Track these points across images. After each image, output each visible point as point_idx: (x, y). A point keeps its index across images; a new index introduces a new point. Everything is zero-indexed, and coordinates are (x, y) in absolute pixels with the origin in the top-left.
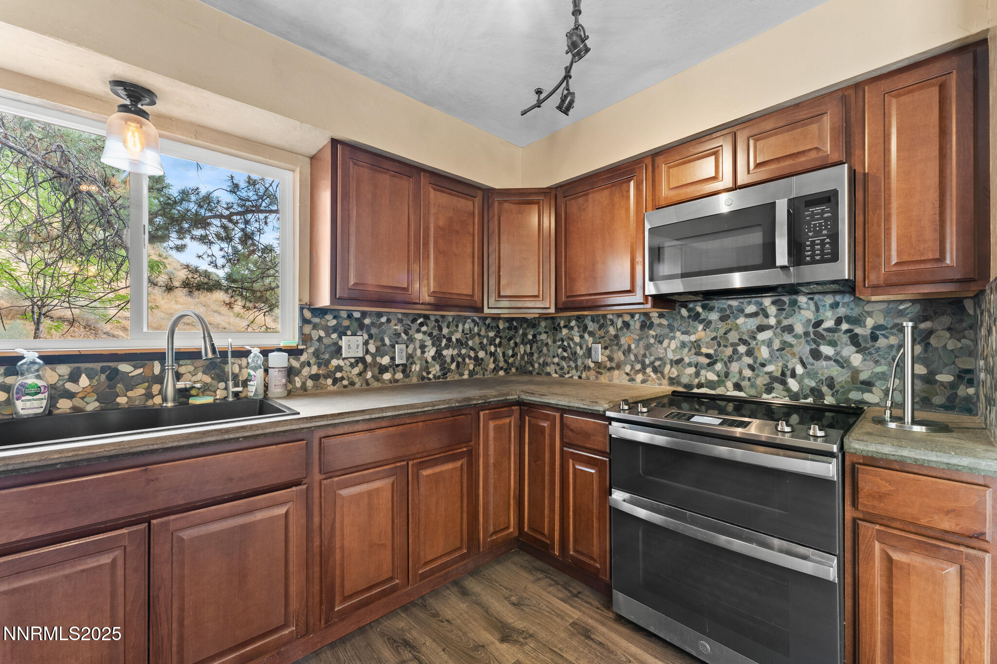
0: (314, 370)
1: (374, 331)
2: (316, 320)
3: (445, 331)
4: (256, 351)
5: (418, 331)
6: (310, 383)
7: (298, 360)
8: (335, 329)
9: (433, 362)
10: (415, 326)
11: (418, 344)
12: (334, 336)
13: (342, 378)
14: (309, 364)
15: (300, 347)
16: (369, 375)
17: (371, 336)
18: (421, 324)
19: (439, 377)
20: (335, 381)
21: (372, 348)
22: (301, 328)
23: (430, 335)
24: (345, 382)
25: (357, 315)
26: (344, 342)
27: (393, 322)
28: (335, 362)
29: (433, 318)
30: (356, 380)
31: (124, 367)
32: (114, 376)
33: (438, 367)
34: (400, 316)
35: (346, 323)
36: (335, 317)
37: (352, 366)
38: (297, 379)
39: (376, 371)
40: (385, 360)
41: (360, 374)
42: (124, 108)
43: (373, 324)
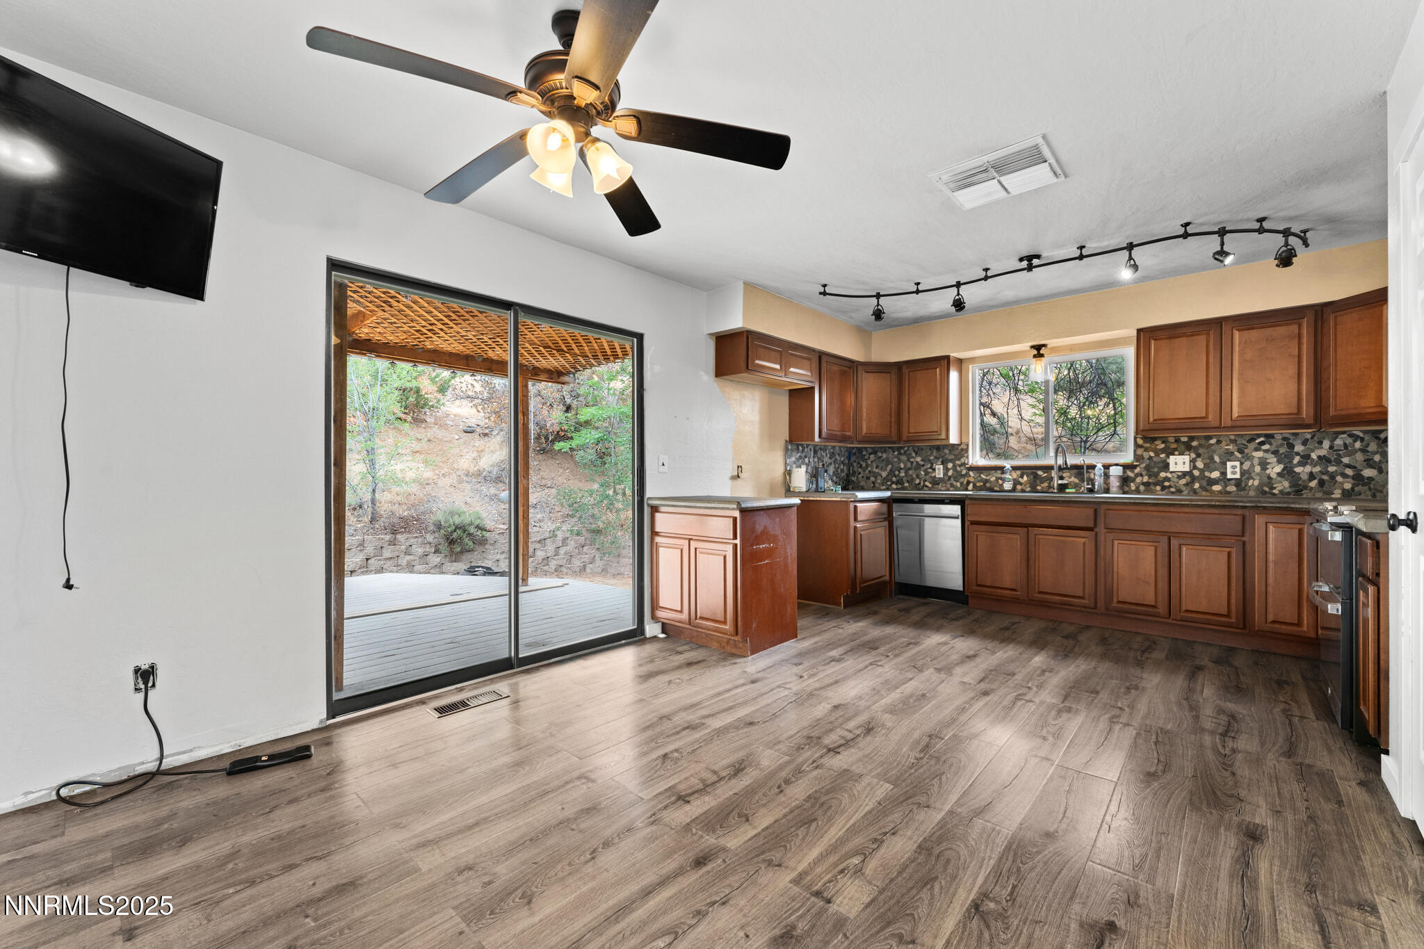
0: (1146, 479)
1: (1201, 451)
2: (1147, 445)
3: (1299, 448)
4: (1099, 466)
5: (1257, 449)
6: (1142, 488)
7: (1133, 472)
8: (1163, 451)
9: (1279, 479)
10: (1252, 446)
11: (1256, 462)
12: (1163, 456)
13: (1170, 487)
14: (1141, 475)
15: (1135, 464)
16: (1197, 485)
17: (1199, 455)
18: (1262, 443)
19: (1288, 493)
20: (1163, 488)
21: (1200, 464)
22: (1135, 451)
23: (1275, 453)
24: (1173, 490)
25: (1184, 439)
26: (1172, 459)
27: (1224, 443)
28: (1163, 475)
29: (1279, 437)
30: (1183, 488)
31: (1040, 473)
32: (1036, 476)
33: (1286, 484)
34: (1233, 437)
35: (1174, 446)
36: (1163, 443)
37: (1179, 478)
38: (1132, 484)
39: (1204, 483)
40: (1215, 475)
41: (1187, 485)
42: (1035, 356)
43: (1200, 445)
